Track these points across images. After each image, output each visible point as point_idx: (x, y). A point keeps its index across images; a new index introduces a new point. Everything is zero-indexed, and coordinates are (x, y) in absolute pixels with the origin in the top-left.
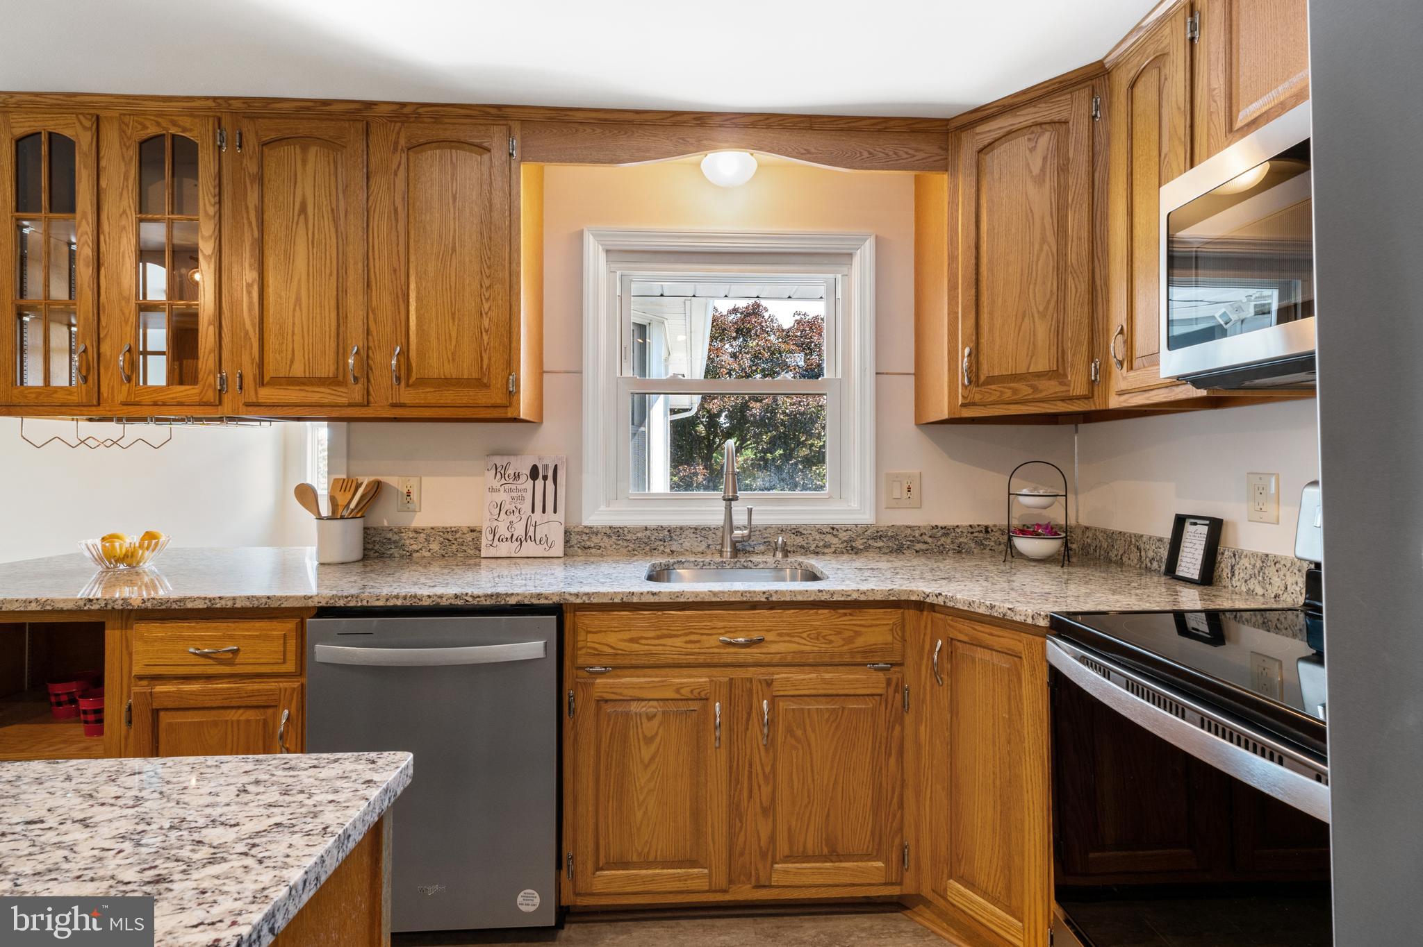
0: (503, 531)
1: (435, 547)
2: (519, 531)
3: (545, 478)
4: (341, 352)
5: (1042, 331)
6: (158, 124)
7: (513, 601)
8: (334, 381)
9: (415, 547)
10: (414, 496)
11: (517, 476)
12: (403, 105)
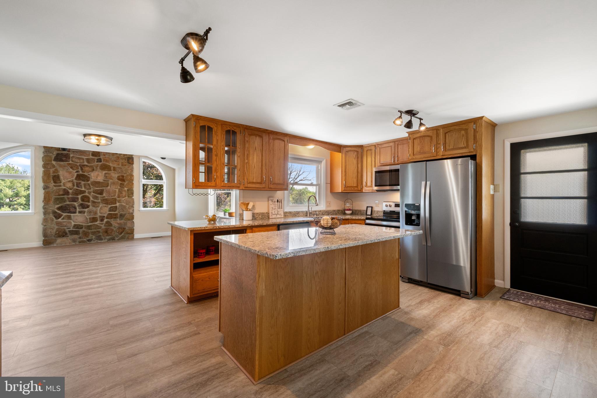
0: (273, 213)
1: (260, 217)
2: (276, 213)
3: (280, 202)
5: (355, 180)
6: (230, 127)
7: (305, 221)
8: (260, 183)
9: (257, 217)
10: (255, 206)
11: (275, 202)
12: (272, 131)
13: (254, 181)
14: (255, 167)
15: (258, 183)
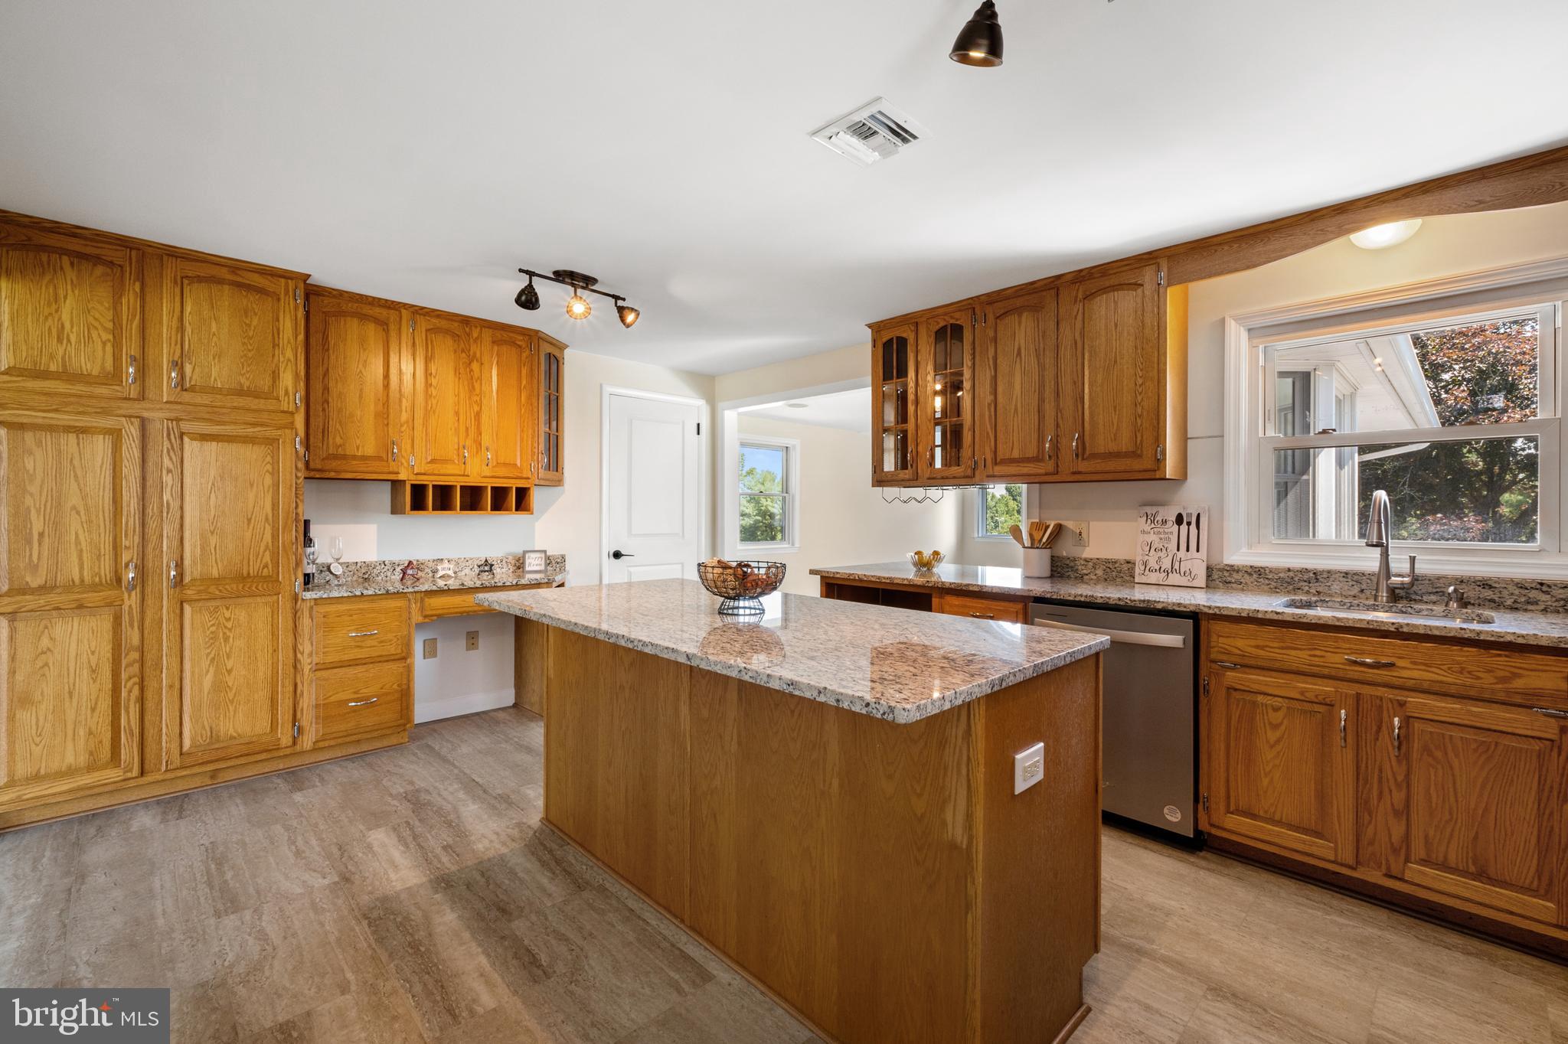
0: (1152, 563)
1: (1100, 572)
2: (1166, 564)
3: (1189, 524)
4: (1041, 440)
6: (945, 320)
7: (1159, 606)
8: (1037, 459)
9: (1085, 571)
10: (1084, 535)
11: (1164, 522)
13: (1016, 454)
14: (1016, 410)
15: (1028, 460)
